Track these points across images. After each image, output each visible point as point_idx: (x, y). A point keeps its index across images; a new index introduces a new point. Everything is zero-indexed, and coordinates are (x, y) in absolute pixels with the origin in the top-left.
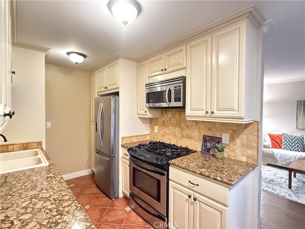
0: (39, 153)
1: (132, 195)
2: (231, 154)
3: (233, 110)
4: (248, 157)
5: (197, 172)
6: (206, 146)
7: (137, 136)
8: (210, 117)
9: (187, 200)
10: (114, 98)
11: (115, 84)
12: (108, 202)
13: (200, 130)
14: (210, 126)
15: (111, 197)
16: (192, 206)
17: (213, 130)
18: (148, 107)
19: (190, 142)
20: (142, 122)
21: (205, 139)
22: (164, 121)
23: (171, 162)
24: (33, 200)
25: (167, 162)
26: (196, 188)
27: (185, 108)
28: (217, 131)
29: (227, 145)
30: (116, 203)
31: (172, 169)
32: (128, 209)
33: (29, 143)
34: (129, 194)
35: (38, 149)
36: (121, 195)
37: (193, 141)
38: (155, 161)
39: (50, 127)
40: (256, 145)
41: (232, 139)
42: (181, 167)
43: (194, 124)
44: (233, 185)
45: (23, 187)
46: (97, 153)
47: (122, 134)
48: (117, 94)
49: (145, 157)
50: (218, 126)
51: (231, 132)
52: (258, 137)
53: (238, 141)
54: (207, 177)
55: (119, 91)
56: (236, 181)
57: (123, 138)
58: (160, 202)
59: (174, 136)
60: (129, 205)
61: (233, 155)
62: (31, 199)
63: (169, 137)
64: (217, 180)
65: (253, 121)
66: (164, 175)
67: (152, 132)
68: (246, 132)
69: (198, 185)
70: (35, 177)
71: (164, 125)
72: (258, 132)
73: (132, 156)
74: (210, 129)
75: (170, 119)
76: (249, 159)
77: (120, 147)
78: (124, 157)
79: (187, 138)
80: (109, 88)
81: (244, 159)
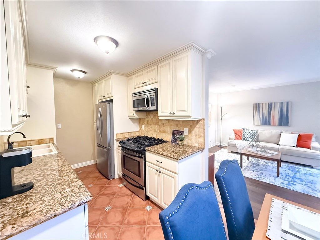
0: (51, 146)
1: (123, 175)
2: (189, 141)
3: (184, 111)
4: (199, 143)
5: (161, 153)
6: (174, 137)
7: (129, 133)
8: (173, 117)
9: (156, 174)
10: (109, 104)
11: (110, 93)
12: (107, 182)
13: (171, 125)
14: (177, 123)
15: (109, 178)
16: (159, 177)
17: (178, 126)
18: (135, 111)
19: (165, 135)
20: (132, 122)
21: (174, 133)
22: (148, 121)
23: (146, 149)
24: (44, 171)
25: (144, 149)
26: (161, 165)
27: (158, 111)
28: (181, 126)
29: (187, 136)
30: (113, 182)
31: (147, 154)
32: (121, 185)
33: (43, 139)
34: (121, 174)
35: (50, 144)
36: (117, 177)
37: (167, 134)
38: (136, 149)
39: (61, 128)
40: (203, 135)
41: (190, 132)
42: (152, 151)
43: (167, 122)
44: (179, 160)
45: (38, 165)
46: (98, 146)
47: (116, 131)
48: (111, 101)
49: (130, 147)
50: (181, 123)
51: (188, 127)
52: (204, 130)
53: (193, 133)
54: (166, 156)
55: (112, 99)
56: (182, 158)
57: (117, 134)
58: (140, 177)
59: (155, 131)
60: (122, 183)
61: (191, 143)
62: (43, 171)
63: (152, 133)
64: (171, 157)
65: (201, 119)
66: (142, 158)
67: (140, 129)
68: (197, 126)
69: (161, 162)
70: (47, 160)
71: (148, 124)
72: (204, 126)
73: (122, 147)
74: (177, 126)
75: (152, 119)
76: (199, 144)
77: (115, 141)
78: (118, 148)
79: (163, 132)
80: (106, 96)
81: (197, 145)
